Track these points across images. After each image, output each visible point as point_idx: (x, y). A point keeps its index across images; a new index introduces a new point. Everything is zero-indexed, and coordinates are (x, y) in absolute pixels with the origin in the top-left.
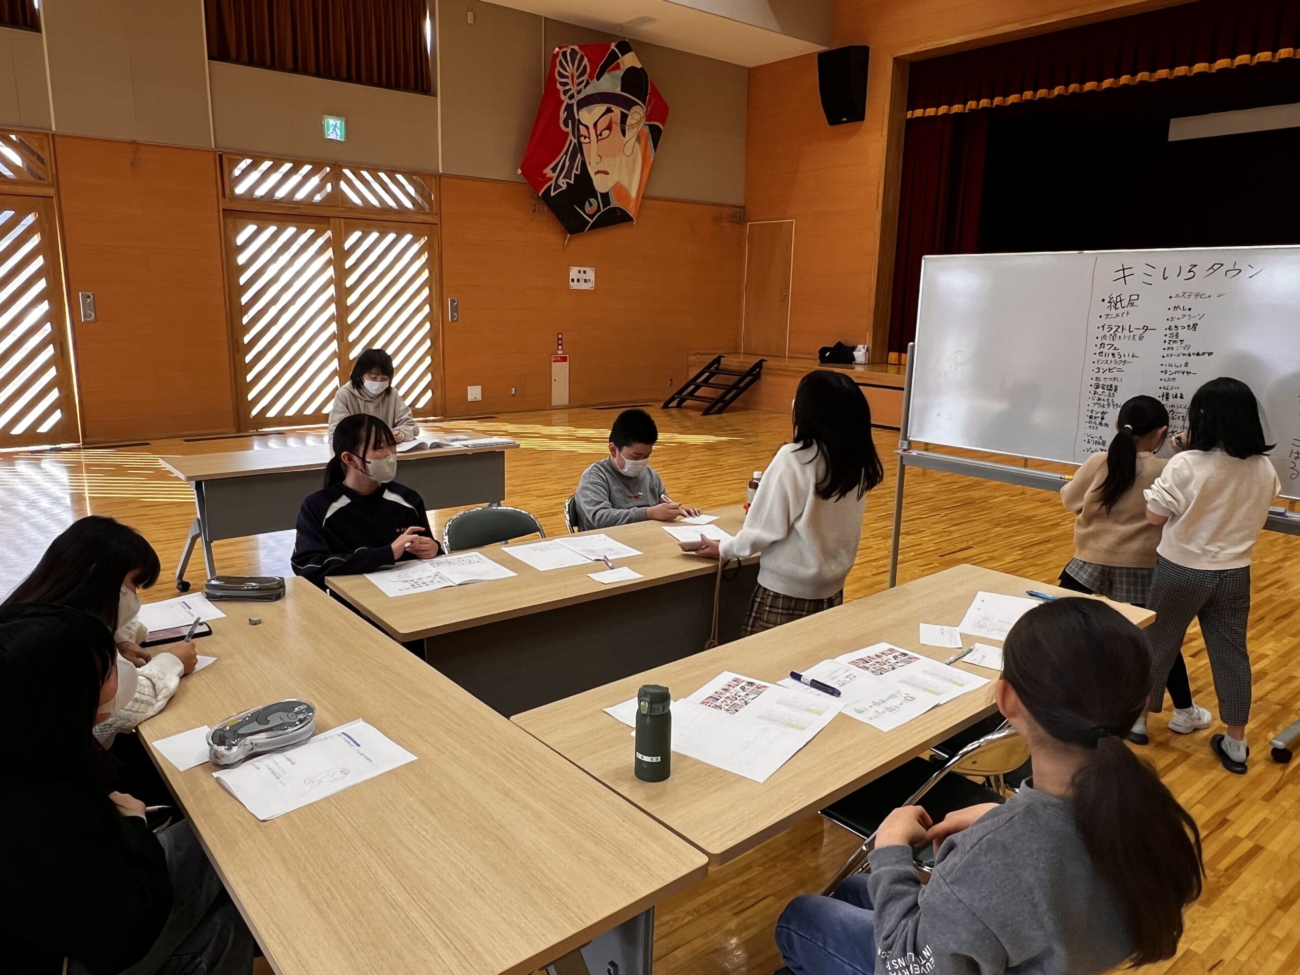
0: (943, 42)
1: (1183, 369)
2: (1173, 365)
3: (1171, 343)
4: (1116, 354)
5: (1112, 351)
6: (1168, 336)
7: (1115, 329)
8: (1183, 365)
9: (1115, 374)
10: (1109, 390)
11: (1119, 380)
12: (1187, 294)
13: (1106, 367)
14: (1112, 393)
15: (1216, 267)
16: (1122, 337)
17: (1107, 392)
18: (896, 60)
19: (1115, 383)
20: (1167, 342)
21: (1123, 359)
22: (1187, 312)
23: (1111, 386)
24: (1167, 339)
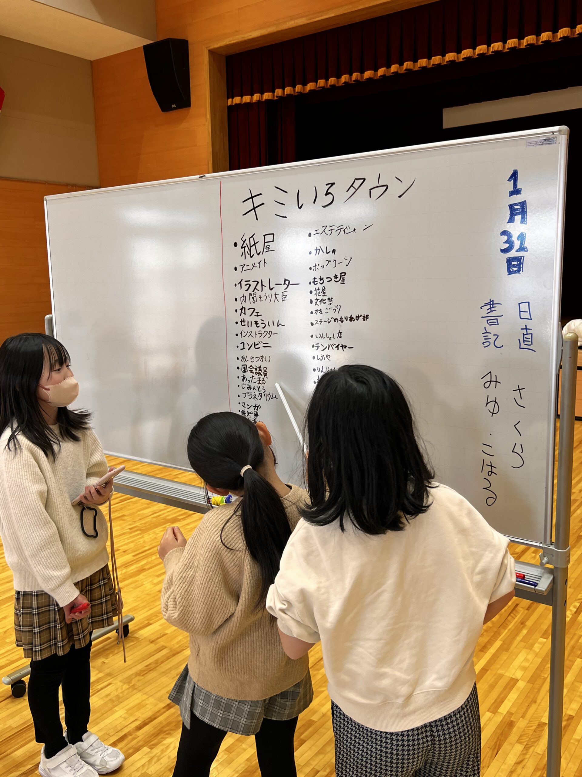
0: (246, 35)
1: (337, 341)
2: (325, 335)
3: (318, 303)
4: (260, 322)
5: (254, 318)
6: (314, 292)
7: (253, 285)
8: (336, 336)
9: (262, 352)
10: (259, 374)
11: (268, 359)
12: (328, 228)
13: (250, 341)
14: (262, 377)
15: (356, 185)
16: (263, 298)
17: (256, 376)
18: (212, 52)
19: (263, 365)
20: (314, 301)
21: (267, 329)
22: (331, 256)
23: (260, 367)
24: (313, 297)
